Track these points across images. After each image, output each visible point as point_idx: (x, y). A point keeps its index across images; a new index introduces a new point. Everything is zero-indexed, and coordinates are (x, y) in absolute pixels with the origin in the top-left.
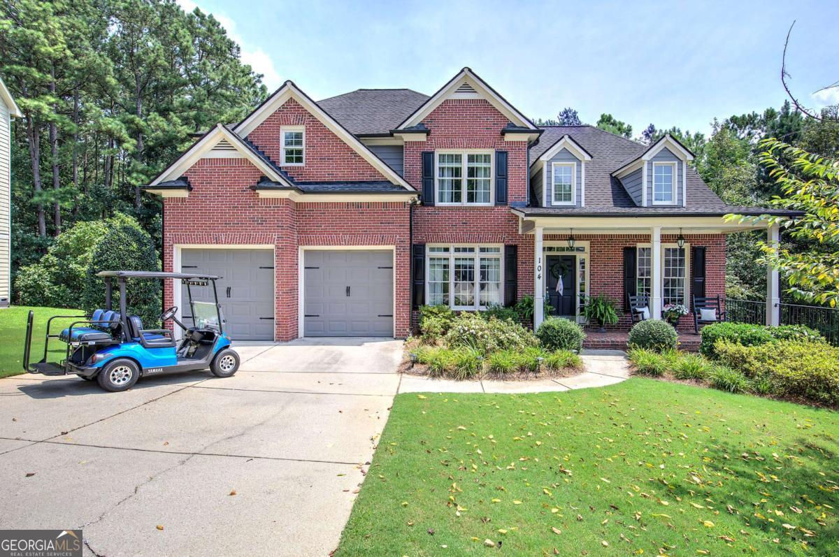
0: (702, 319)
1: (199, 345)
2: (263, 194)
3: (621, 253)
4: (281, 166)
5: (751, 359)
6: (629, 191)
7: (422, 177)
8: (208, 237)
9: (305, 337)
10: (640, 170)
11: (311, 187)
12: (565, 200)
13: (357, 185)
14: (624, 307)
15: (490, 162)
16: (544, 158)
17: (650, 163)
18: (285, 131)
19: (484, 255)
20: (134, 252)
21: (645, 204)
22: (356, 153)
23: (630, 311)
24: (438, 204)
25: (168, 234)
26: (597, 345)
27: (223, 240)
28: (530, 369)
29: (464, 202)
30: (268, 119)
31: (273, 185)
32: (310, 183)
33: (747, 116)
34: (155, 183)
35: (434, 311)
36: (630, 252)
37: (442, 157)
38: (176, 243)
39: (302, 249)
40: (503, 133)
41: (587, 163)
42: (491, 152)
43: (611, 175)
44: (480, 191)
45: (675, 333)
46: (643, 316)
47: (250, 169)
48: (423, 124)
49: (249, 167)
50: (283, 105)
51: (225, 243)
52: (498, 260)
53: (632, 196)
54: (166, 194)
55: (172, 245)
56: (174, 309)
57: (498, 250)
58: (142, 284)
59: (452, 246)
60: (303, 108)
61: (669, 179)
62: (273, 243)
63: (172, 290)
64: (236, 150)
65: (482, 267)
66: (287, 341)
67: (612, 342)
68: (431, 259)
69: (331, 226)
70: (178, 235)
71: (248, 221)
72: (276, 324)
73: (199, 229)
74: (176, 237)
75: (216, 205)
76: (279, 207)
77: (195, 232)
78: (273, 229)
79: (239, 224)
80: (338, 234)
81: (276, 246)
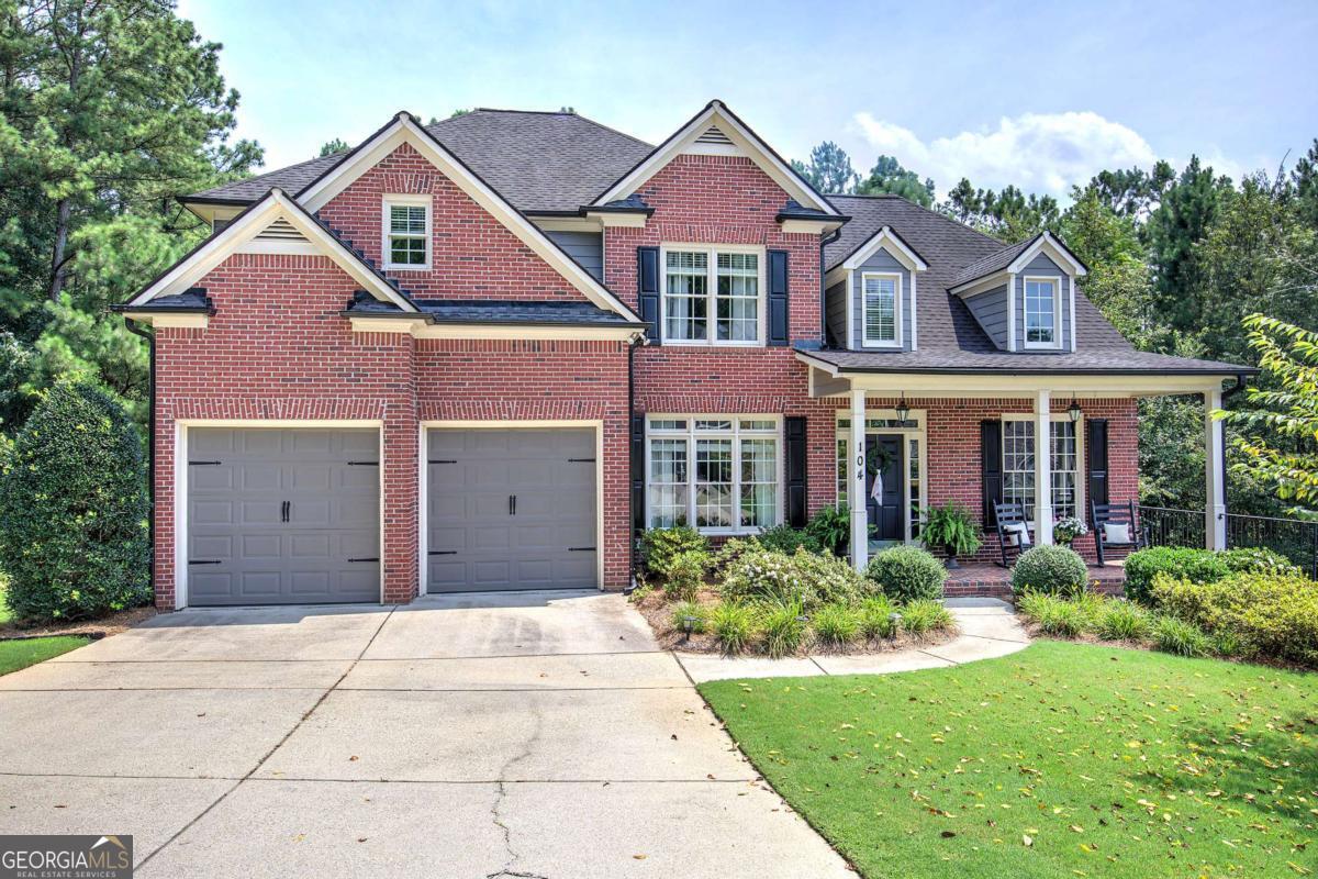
0: (1108, 541)
2: (360, 325)
3: (977, 431)
4: (383, 269)
5: (1207, 603)
6: (982, 323)
7: (638, 292)
8: (248, 406)
9: (428, 593)
10: (1003, 289)
11: (446, 310)
12: (884, 338)
13: (531, 309)
14: (984, 523)
15: (756, 267)
16: (850, 265)
17: (1019, 278)
18: (390, 201)
19: (749, 434)
20: (105, 435)
21: (1013, 347)
22: (530, 250)
23: (996, 530)
24: (665, 342)
25: (164, 399)
26: (957, 590)
27: (280, 411)
28: (881, 635)
29: (712, 339)
30: (359, 179)
31: (383, 309)
32: (442, 304)
33: (1125, 173)
34: (141, 301)
35: (672, 537)
36: (991, 429)
37: (673, 258)
38: (182, 417)
39: (425, 425)
40: (780, 219)
41: (919, 275)
42: (760, 251)
43: (948, 291)
44: (738, 318)
45: (1084, 567)
46: (1019, 538)
47: (333, 277)
48: (639, 196)
49: (332, 272)
50: (390, 156)
51: (283, 418)
52: (773, 442)
53: (989, 331)
54: (161, 321)
55: (173, 421)
57: (771, 425)
59: (691, 418)
60: (428, 162)
61: (1049, 305)
62: (380, 417)
63: (173, 508)
64: (304, 239)
65: (746, 455)
66: (407, 602)
67: (980, 584)
68: (653, 442)
69: (483, 384)
70: (186, 401)
71: (330, 375)
72: (386, 571)
73: (229, 390)
74: (181, 406)
75: (264, 343)
76: (391, 349)
77: (221, 395)
78: (380, 391)
79: (311, 380)
80: (497, 399)
81: (385, 422)
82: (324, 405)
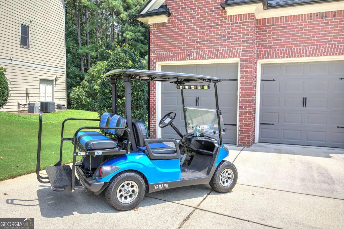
1: (194, 154)
2: (231, 11)
8: (183, 55)
9: (259, 142)
25: (153, 53)
27: (195, 56)
34: (144, 12)
38: (158, 61)
39: (260, 62)
51: (196, 59)
54: (151, 20)
55: (155, 63)
56: (172, 115)
58: (135, 93)
62: (239, 57)
63: (155, 99)
66: (249, 146)
69: (292, 39)
70: (160, 54)
71: (216, 38)
72: (239, 131)
73: (175, 48)
74: (158, 56)
75: (189, 26)
76: (245, 22)
77: (172, 51)
78: (239, 44)
79: (208, 41)
80: (299, 46)
81: (241, 59)
82: (213, 53)
